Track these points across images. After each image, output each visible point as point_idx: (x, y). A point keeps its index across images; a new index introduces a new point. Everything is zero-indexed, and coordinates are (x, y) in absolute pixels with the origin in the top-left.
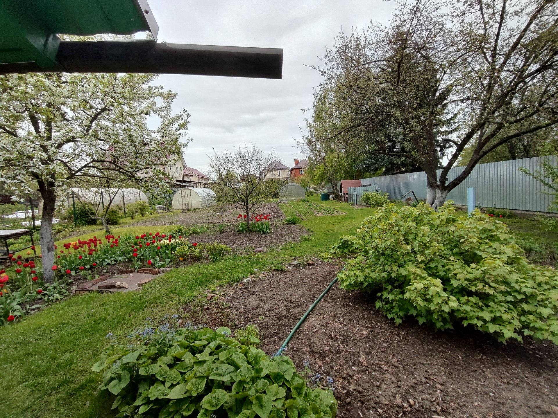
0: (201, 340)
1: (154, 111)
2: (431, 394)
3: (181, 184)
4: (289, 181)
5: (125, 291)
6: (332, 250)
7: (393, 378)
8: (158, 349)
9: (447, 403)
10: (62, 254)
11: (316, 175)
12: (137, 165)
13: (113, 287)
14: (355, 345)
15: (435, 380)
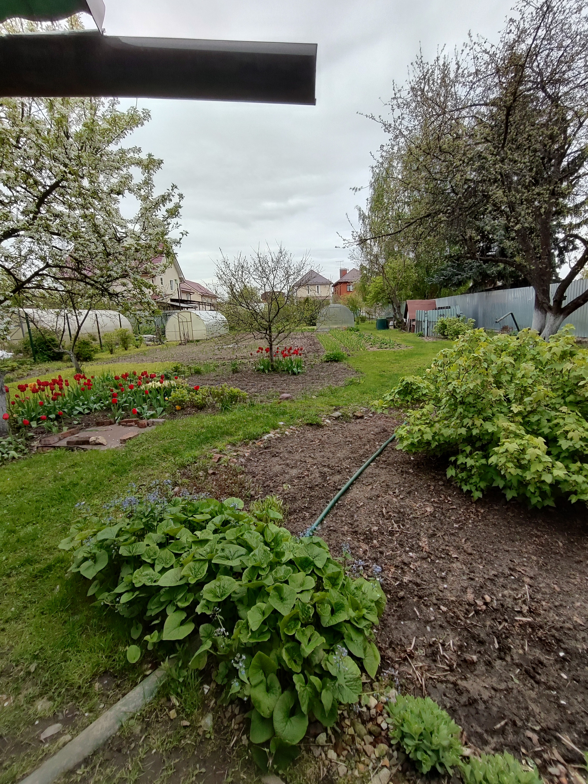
0: (202, 513)
1: (129, 189)
2: (516, 589)
3: (177, 304)
4: (331, 301)
5: (102, 448)
6: (388, 397)
7: (464, 568)
8: (144, 523)
9: (537, 602)
10: (18, 399)
11: (370, 292)
12: (109, 273)
13: (87, 442)
14: (415, 525)
15: (523, 572)
